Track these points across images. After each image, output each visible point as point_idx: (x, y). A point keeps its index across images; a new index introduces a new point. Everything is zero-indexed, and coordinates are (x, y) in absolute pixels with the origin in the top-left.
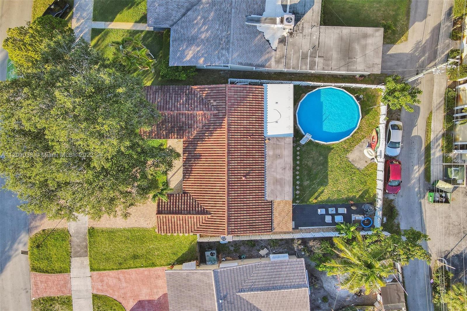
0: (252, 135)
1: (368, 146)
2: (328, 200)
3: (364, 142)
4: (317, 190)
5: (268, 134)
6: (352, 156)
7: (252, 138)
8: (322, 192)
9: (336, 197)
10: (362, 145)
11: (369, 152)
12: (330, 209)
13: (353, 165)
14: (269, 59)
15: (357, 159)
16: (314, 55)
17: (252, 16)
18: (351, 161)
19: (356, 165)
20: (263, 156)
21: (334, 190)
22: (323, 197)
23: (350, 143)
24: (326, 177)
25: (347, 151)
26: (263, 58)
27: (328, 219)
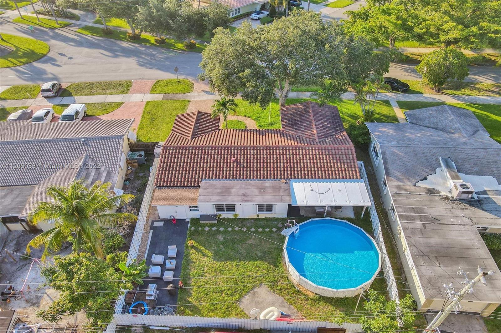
0: (291, 168)
1: (282, 314)
2: (189, 262)
3: (289, 308)
4: (207, 249)
5: (294, 184)
6: (263, 292)
7: (287, 168)
8: (204, 255)
9: (194, 271)
10: (284, 307)
11: (272, 313)
12: (174, 261)
13: (247, 292)
14: (399, 179)
15: (258, 299)
16: (423, 219)
17: (453, 163)
18: (255, 290)
19: (247, 297)
20: (263, 178)
21: (206, 269)
22: (194, 256)
23: (287, 289)
24: (229, 258)
25: (272, 285)
26: (398, 174)
27: (158, 259)
